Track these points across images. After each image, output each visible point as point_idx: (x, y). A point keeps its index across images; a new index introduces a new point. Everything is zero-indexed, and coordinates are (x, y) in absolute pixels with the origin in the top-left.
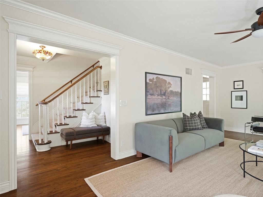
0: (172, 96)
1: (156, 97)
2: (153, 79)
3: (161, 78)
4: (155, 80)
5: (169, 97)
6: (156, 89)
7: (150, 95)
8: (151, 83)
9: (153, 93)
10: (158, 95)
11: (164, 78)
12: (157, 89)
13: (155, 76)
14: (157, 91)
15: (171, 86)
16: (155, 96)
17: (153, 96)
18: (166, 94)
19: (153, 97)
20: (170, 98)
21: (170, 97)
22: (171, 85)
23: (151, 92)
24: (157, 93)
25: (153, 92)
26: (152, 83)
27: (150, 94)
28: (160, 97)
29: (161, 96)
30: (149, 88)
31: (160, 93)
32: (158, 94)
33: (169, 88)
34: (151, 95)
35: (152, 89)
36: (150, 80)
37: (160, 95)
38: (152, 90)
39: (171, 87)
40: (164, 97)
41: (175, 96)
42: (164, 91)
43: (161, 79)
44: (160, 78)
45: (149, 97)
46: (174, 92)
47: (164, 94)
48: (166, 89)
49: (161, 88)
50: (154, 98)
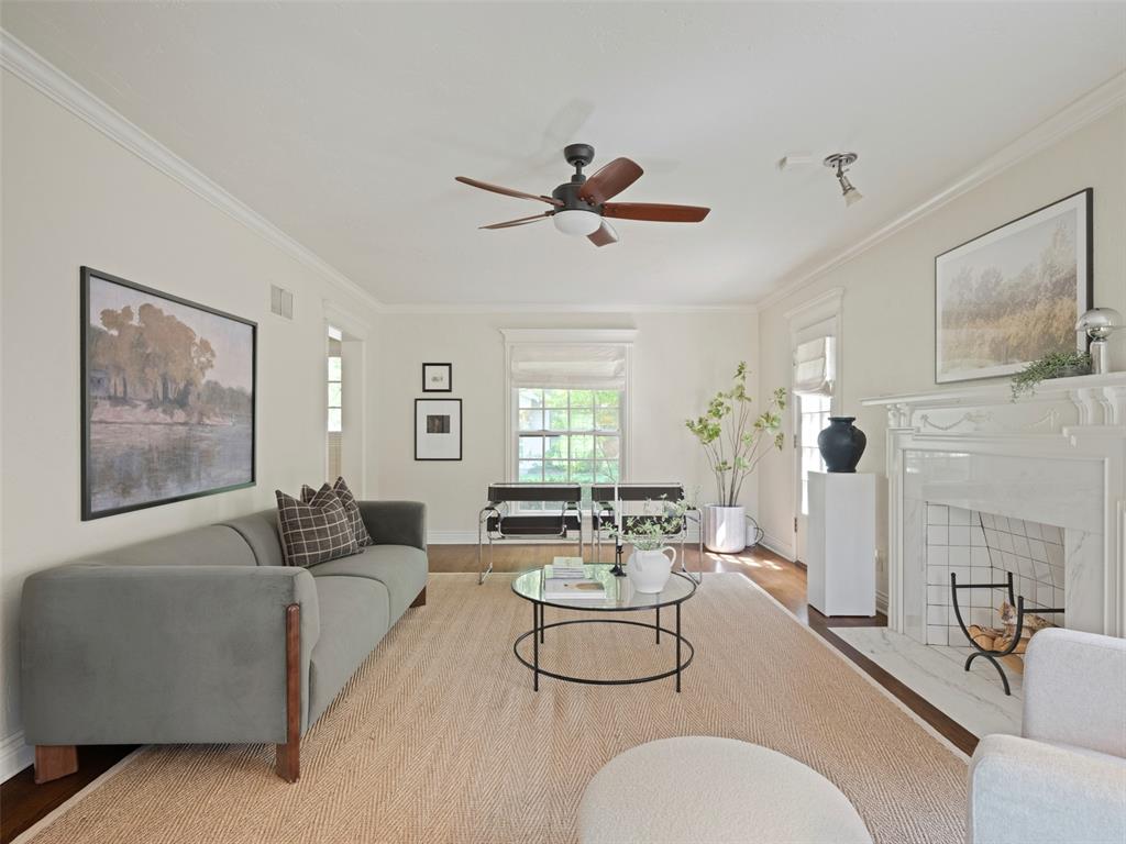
0: (217, 410)
1: (139, 413)
2: (127, 312)
3: (166, 314)
4: (135, 322)
5: (201, 414)
6: (143, 370)
7: (107, 403)
8: (115, 333)
9: (125, 392)
10: (151, 405)
11: (179, 318)
12: (147, 370)
13: (136, 300)
14: (144, 382)
15: (214, 363)
16: (135, 406)
17: (127, 407)
18: (191, 399)
19: (126, 413)
20: (208, 422)
21: (209, 418)
22: (213, 355)
23: (115, 384)
24: (147, 391)
25: (125, 386)
26: (119, 336)
27: (110, 398)
28: (162, 415)
29: (164, 411)
30: (100, 359)
31: (161, 396)
32: (149, 396)
33: (202, 369)
34: (116, 400)
35: (119, 369)
36: (108, 316)
37: (162, 403)
38: (118, 375)
39: (212, 366)
40: (180, 415)
41: (230, 412)
42: (182, 386)
43: (168, 318)
44: (160, 311)
45: (102, 411)
46: (223, 391)
47: (181, 402)
48: (192, 374)
49: (166, 365)
50: (131, 419)
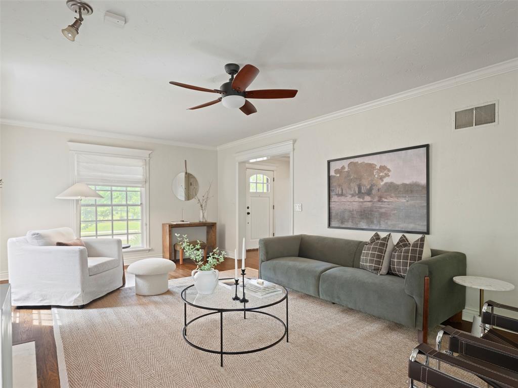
0: (393, 195)
1: (349, 198)
2: (343, 168)
3: (359, 162)
4: (346, 169)
5: (380, 197)
6: (350, 184)
7: (336, 196)
8: (338, 175)
9: (342, 192)
10: (353, 195)
11: (366, 162)
12: (351, 184)
14: (350, 188)
15: (390, 174)
16: (347, 196)
17: (343, 197)
18: (374, 192)
19: (343, 199)
20: (386, 200)
21: (386, 198)
22: (389, 170)
23: (339, 190)
24: (351, 191)
25: (342, 190)
26: (340, 174)
27: (336, 195)
28: (357, 199)
29: (359, 197)
30: (334, 184)
31: (357, 192)
32: (352, 192)
33: (381, 178)
34: (338, 195)
35: (339, 185)
36: (337, 171)
37: (358, 194)
38: (339, 187)
39: (389, 176)
40: (368, 198)
41: (404, 195)
42: (368, 187)
43: (361, 163)
44: (357, 162)
45: (334, 198)
46: (398, 186)
47: (369, 193)
48: (374, 182)
49: (360, 181)
50: (345, 200)
